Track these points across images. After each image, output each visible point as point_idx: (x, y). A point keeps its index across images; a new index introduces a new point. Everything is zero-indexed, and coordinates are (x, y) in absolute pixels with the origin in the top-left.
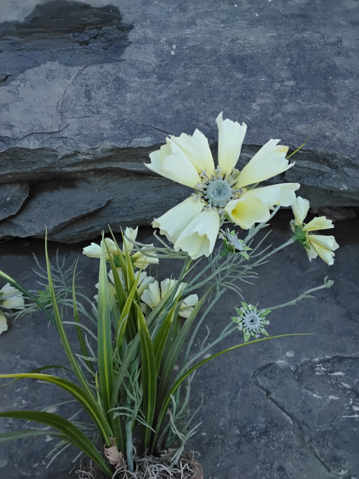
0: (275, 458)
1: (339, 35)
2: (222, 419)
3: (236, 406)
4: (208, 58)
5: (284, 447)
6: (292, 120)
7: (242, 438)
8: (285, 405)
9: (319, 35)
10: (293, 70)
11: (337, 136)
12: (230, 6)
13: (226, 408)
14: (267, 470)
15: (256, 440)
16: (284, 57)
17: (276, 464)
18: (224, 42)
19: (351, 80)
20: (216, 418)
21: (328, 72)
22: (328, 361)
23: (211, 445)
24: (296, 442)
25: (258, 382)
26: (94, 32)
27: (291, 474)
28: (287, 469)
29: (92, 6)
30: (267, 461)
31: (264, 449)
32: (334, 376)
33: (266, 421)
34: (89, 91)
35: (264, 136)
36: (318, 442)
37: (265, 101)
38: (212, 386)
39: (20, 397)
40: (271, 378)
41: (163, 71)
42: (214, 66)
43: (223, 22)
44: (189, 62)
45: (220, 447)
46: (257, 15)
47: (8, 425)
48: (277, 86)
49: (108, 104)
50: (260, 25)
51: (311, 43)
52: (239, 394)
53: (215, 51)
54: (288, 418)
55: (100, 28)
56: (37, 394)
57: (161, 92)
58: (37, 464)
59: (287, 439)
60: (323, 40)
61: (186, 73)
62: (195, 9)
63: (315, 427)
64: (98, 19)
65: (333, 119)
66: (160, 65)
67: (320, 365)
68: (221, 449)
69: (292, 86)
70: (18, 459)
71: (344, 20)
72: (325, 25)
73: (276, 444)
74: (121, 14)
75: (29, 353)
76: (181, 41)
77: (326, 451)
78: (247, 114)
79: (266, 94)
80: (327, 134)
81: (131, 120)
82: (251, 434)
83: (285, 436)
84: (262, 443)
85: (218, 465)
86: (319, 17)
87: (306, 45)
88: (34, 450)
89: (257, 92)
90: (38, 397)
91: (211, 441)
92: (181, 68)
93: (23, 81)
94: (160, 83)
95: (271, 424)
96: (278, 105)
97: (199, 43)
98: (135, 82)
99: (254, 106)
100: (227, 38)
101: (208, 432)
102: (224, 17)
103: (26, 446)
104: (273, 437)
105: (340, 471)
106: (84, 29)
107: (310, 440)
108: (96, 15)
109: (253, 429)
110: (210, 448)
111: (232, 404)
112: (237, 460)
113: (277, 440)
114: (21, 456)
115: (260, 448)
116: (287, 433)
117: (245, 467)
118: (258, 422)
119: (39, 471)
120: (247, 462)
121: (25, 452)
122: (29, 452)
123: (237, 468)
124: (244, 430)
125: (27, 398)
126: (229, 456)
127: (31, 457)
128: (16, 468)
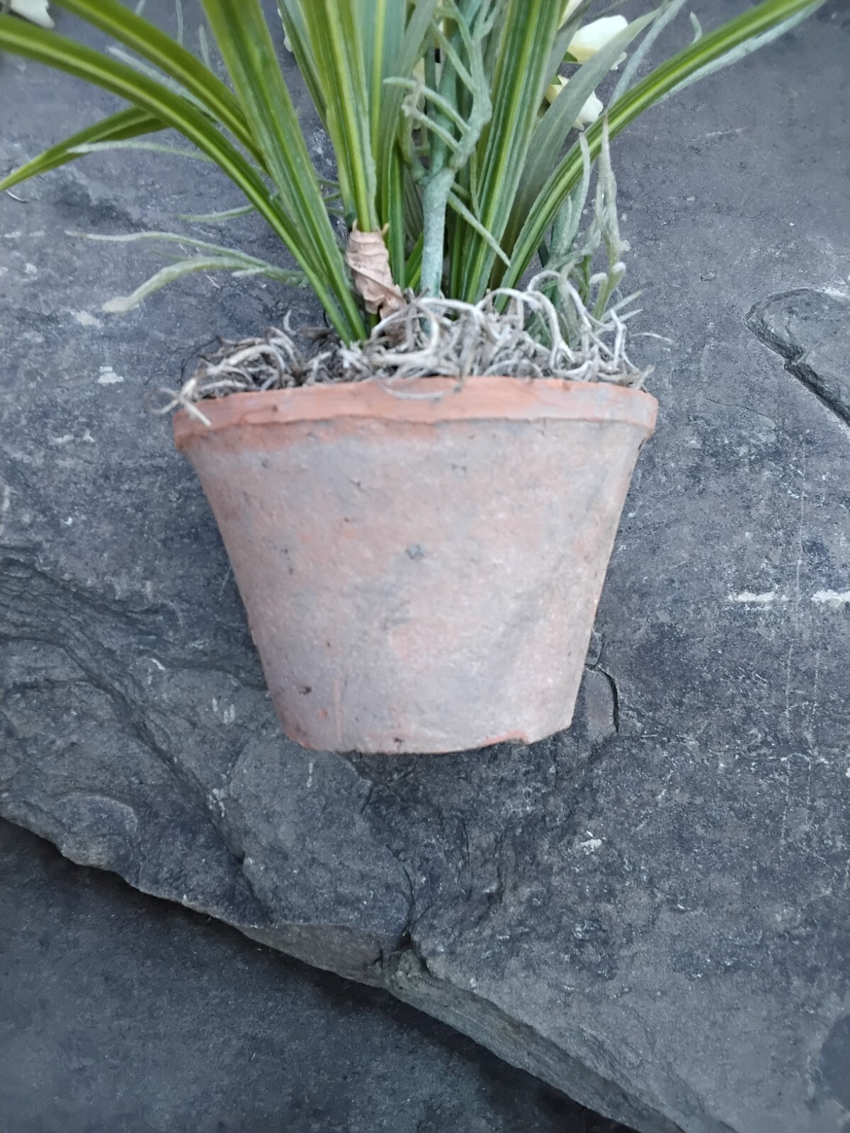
0: (799, 518)
3: (693, 379)
5: (829, 495)
7: (707, 458)
8: (844, 388)
13: (666, 380)
14: (776, 543)
15: (747, 470)
17: (803, 535)
25: (764, 326)
27: (844, 566)
28: (832, 549)
30: (778, 523)
31: (769, 493)
33: (781, 428)
39: (17, 254)
40: (806, 319)
52: (706, 352)
56: (74, 252)
59: (836, 478)
68: (643, 476)
82: (733, 453)
83: (833, 471)
84: (764, 479)
88: (59, 400)
90: (78, 263)
95: (794, 435)
103: (32, 385)
109: (741, 441)
111: (682, 371)
112: (687, 510)
113: (808, 477)
114: (12, 409)
115: (757, 491)
116: (837, 463)
117: (712, 529)
118: (757, 428)
119: (72, 456)
120: (718, 519)
121: (25, 400)
122: (39, 403)
123: (686, 529)
124: (715, 441)
125: (41, 259)
126: (664, 496)
127: (46, 415)
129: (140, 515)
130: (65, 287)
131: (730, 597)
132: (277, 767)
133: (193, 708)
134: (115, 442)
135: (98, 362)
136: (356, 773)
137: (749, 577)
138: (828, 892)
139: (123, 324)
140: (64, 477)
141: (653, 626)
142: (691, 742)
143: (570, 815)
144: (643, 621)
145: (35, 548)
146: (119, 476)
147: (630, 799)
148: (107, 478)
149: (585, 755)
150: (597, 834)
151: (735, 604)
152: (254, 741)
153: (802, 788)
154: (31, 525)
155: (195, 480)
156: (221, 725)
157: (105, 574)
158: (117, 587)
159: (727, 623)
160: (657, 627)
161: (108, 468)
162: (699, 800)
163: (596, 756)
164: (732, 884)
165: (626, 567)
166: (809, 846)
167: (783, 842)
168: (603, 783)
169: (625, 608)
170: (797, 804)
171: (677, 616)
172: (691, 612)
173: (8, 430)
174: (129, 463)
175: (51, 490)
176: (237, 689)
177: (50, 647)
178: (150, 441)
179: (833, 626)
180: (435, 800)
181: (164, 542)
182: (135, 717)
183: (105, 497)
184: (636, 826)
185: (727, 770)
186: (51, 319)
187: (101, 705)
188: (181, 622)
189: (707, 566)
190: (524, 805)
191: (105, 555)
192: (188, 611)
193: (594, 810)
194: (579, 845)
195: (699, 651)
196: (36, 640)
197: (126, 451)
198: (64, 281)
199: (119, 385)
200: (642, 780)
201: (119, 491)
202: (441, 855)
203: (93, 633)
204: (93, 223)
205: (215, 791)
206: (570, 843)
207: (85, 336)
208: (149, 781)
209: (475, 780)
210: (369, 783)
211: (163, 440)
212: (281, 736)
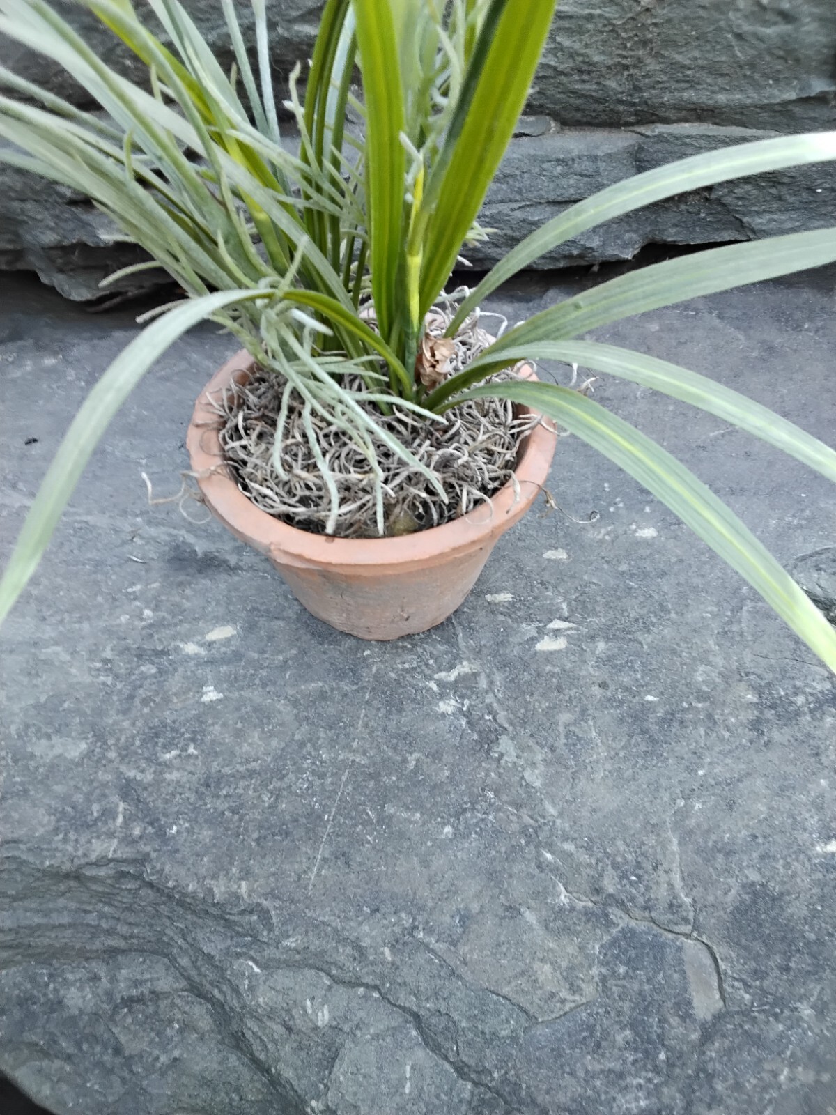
2: (702, 668)
3: (738, 639)
7: (766, 711)
13: (711, 642)
15: (808, 718)
20: (682, 664)
23: (675, 724)
38: (665, 594)
39: (137, 603)
45: (702, 730)
47: (98, 665)
52: (744, 613)
56: (184, 597)
58: (174, 753)
68: (707, 734)
70: (118, 739)
75: (168, 513)
82: (791, 703)
84: (828, 725)
85: (701, 773)
88: (168, 721)
90: (187, 605)
91: (672, 714)
101: (662, 693)
103: (146, 710)
109: (797, 691)
110: (674, 730)
111: (726, 633)
112: (756, 763)
114: (129, 733)
115: (823, 737)
117: (785, 779)
118: (810, 678)
119: (178, 770)
120: (789, 769)
121: (140, 725)
122: (151, 725)
123: (759, 782)
124: (771, 694)
125: (157, 606)
126: (730, 751)
127: (157, 735)
128: (111, 761)
129: (237, 817)
130: (176, 625)
131: (818, 849)
132: (374, 1072)
133: (288, 1011)
134: (216, 752)
135: (200, 685)
136: (455, 1075)
137: (834, 825)
139: (223, 649)
140: (171, 789)
141: (744, 886)
142: (806, 1012)
143: (688, 1107)
144: (731, 881)
145: (144, 859)
146: (219, 782)
147: (750, 1083)
148: (208, 786)
149: (695, 1036)
151: (825, 855)
152: (349, 1044)
154: (141, 837)
155: (286, 779)
156: (316, 1028)
157: (205, 878)
158: (216, 890)
159: (821, 876)
160: (749, 887)
161: (209, 777)
163: (707, 1037)
165: (705, 826)
168: (719, 1067)
169: (711, 869)
171: (767, 873)
172: (781, 868)
173: (124, 753)
174: (227, 770)
175: (160, 804)
176: (330, 988)
177: (155, 957)
178: (246, 747)
180: (540, 1100)
181: (258, 840)
182: (234, 1027)
183: (205, 804)
186: (164, 653)
187: (201, 1015)
188: (275, 920)
189: (788, 818)
190: (637, 1099)
191: (205, 859)
192: (280, 908)
193: (713, 1098)
195: (797, 909)
196: (141, 951)
197: (224, 760)
198: (176, 620)
199: (220, 700)
200: (760, 1060)
201: (218, 797)
203: (194, 939)
204: (200, 572)
205: (314, 1103)
207: (192, 663)
208: (250, 1097)
209: (581, 1074)
210: (469, 1086)
211: (257, 746)
212: (376, 1037)
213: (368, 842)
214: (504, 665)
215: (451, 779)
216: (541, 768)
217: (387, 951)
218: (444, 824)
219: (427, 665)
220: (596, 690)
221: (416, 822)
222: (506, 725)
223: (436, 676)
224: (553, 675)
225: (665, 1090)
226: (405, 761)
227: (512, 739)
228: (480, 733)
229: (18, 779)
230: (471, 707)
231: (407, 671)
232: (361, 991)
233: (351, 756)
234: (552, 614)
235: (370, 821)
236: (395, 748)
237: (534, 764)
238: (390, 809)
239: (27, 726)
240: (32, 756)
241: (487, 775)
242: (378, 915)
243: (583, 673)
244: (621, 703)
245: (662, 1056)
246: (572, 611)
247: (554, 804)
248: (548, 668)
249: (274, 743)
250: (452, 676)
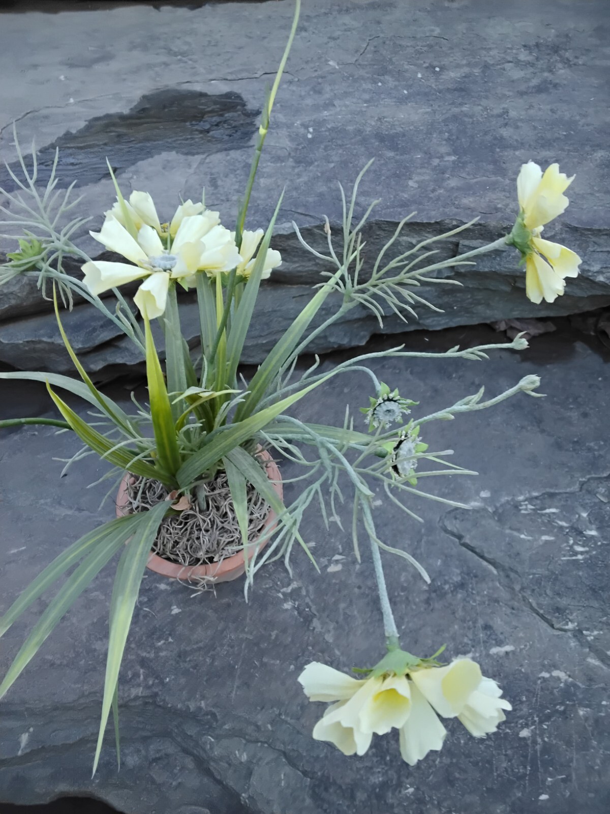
0: (477, 614)
1: (506, 106)
2: (404, 574)
4: (352, 139)
5: (489, 600)
6: (457, 194)
8: (485, 550)
9: (480, 108)
10: (453, 145)
11: (511, 206)
12: (373, 85)
14: (469, 628)
15: (450, 595)
16: (441, 132)
17: (481, 622)
18: (369, 121)
19: (523, 151)
21: (494, 145)
22: (536, 498)
24: (504, 594)
25: (445, 527)
26: (216, 119)
27: (502, 633)
28: (495, 627)
29: (209, 93)
30: (468, 618)
31: (462, 604)
32: (546, 513)
33: (462, 572)
34: (214, 179)
35: (425, 213)
36: (533, 590)
37: (423, 178)
40: (463, 520)
41: (300, 154)
42: (360, 146)
43: (366, 101)
44: (330, 143)
45: (404, 606)
46: (405, 92)
48: (436, 162)
49: (238, 191)
50: (409, 102)
51: (471, 117)
53: (359, 132)
54: (491, 567)
55: (222, 115)
57: (299, 175)
59: (491, 591)
60: (485, 113)
61: (328, 155)
62: (332, 90)
63: (527, 573)
64: (218, 106)
65: (504, 191)
66: (297, 149)
67: (526, 503)
69: (453, 161)
71: (509, 91)
72: (487, 98)
73: (478, 598)
74: (245, 99)
76: (318, 124)
77: (545, 601)
78: (403, 191)
79: (424, 170)
80: (499, 206)
81: (267, 205)
82: (443, 589)
83: (489, 589)
84: (459, 598)
85: (403, 627)
86: (479, 89)
87: (466, 119)
88: (157, 626)
89: (412, 169)
92: (320, 150)
93: (136, 172)
94: (299, 166)
95: (468, 574)
96: (439, 182)
97: (340, 124)
98: (269, 167)
99: (411, 183)
100: (372, 117)
102: (366, 96)
103: (146, 621)
104: (473, 589)
105: (567, 624)
106: (203, 117)
107: (523, 589)
108: (215, 103)
109: (446, 582)
112: (427, 620)
113: (478, 593)
115: (456, 604)
116: (490, 584)
117: (440, 627)
118: (452, 575)
119: (165, 650)
120: (442, 621)
121: (144, 629)
122: (149, 629)
123: (429, 629)
126: (416, 615)
127: (153, 634)
128: (133, 649)
129: (195, 671)
133: (228, 756)
134: (182, 640)
135: (169, 606)
136: (302, 776)
137: (460, 647)
138: (520, 795)
139: (178, 586)
140: (163, 660)
143: (399, 778)
145: (156, 695)
146: (185, 654)
148: (180, 657)
150: (412, 786)
153: (500, 746)
154: (153, 685)
155: (216, 650)
156: (241, 763)
157: (185, 701)
158: (190, 706)
161: (180, 652)
162: (454, 761)
164: (475, 798)
166: (507, 774)
167: (495, 774)
170: (499, 754)
173: (138, 644)
174: (188, 649)
175: (159, 668)
176: (246, 744)
177: (165, 739)
178: (195, 636)
179: (501, 664)
180: (339, 781)
181: (206, 681)
182: (205, 766)
183: (180, 666)
184: (428, 778)
185: (466, 744)
186: (150, 590)
187: (190, 763)
188: (219, 717)
190: (378, 777)
191: (184, 692)
192: (221, 712)
193: (409, 774)
194: (404, 792)
196: (159, 736)
197: (186, 643)
199: (180, 613)
201: (185, 662)
202: (345, 808)
203: (183, 729)
205: (243, 795)
206: (400, 792)
207: (164, 594)
208: (214, 795)
209: (355, 769)
210: (309, 779)
211: (201, 635)
212: (267, 763)
213: (257, 677)
214: (313, 580)
215: (292, 641)
216: (332, 632)
217: (269, 726)
218: (291, 664)
219: (277, 585)
220: (356, 590)
221: (277, 665)
222: (316, 613)
223: (282, 590)
224: (335, 584)
225: (390, 772)
226: (270, 635)
227: (319, 619)
228: (304, 618)
229: (90, 663)
230: (299, 605)
231: (267, 589)
232: (259, 744)
233: (245, 636)
234: (335, 551)
235: (256, 667)
236: (265, 629)
237: (329, 631)
238: (265, 660)
239: (90, 635)
240: (95, 650)
241: (309, 638)
242: (264, 710)
243: (350, 582)
244: (368, 595)
245: (388, 758)
246: (344, 549)
247: (339, 650)
248: (334, 581)
249: (209, 633)
250: (289, 590)
